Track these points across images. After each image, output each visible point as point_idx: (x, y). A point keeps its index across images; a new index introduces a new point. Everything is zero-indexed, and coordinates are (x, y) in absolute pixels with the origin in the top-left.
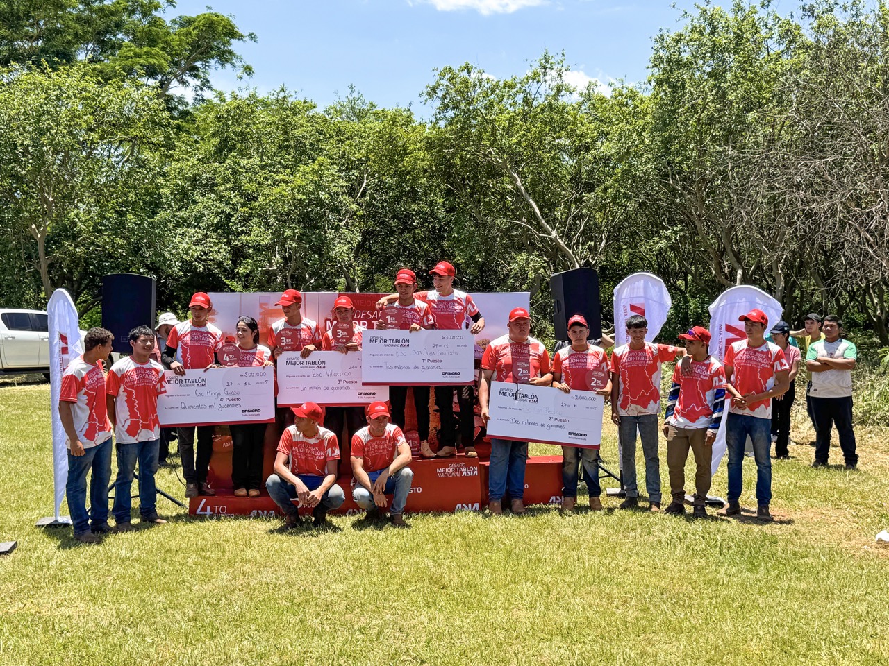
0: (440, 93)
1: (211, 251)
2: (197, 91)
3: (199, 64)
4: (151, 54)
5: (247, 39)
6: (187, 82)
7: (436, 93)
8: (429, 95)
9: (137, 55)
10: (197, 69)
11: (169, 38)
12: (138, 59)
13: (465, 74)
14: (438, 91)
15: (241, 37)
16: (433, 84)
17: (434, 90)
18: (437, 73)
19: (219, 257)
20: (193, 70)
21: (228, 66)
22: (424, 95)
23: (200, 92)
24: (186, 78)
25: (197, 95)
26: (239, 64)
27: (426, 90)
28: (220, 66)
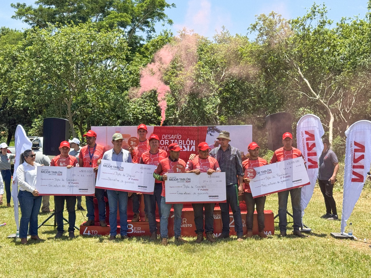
0: (258, 27)
1: (146, 109)
2: (148, 33)
3: (149, 20)
4: (123, 16)
5: (171, 7)
6: (144, 29)
7: (255, 27)
8: (252, 28)
9: (116, 17)
10: (148, 22)
11: (134, 8)
12: (116, 19)
13: (272, 17)
14: (257, 27)
15: (168, 6)
16: (254, 23)
17: (255, 26)
18: (256, 17)
19: (151, 111)
20: (146, 23)
21: (161, 20)
22: (250, 29)
23: (150, 34)
24: (144, 27)
25: (149, 35)
26: (166, 19)
27: (250, 27)
28: (158, 21)
